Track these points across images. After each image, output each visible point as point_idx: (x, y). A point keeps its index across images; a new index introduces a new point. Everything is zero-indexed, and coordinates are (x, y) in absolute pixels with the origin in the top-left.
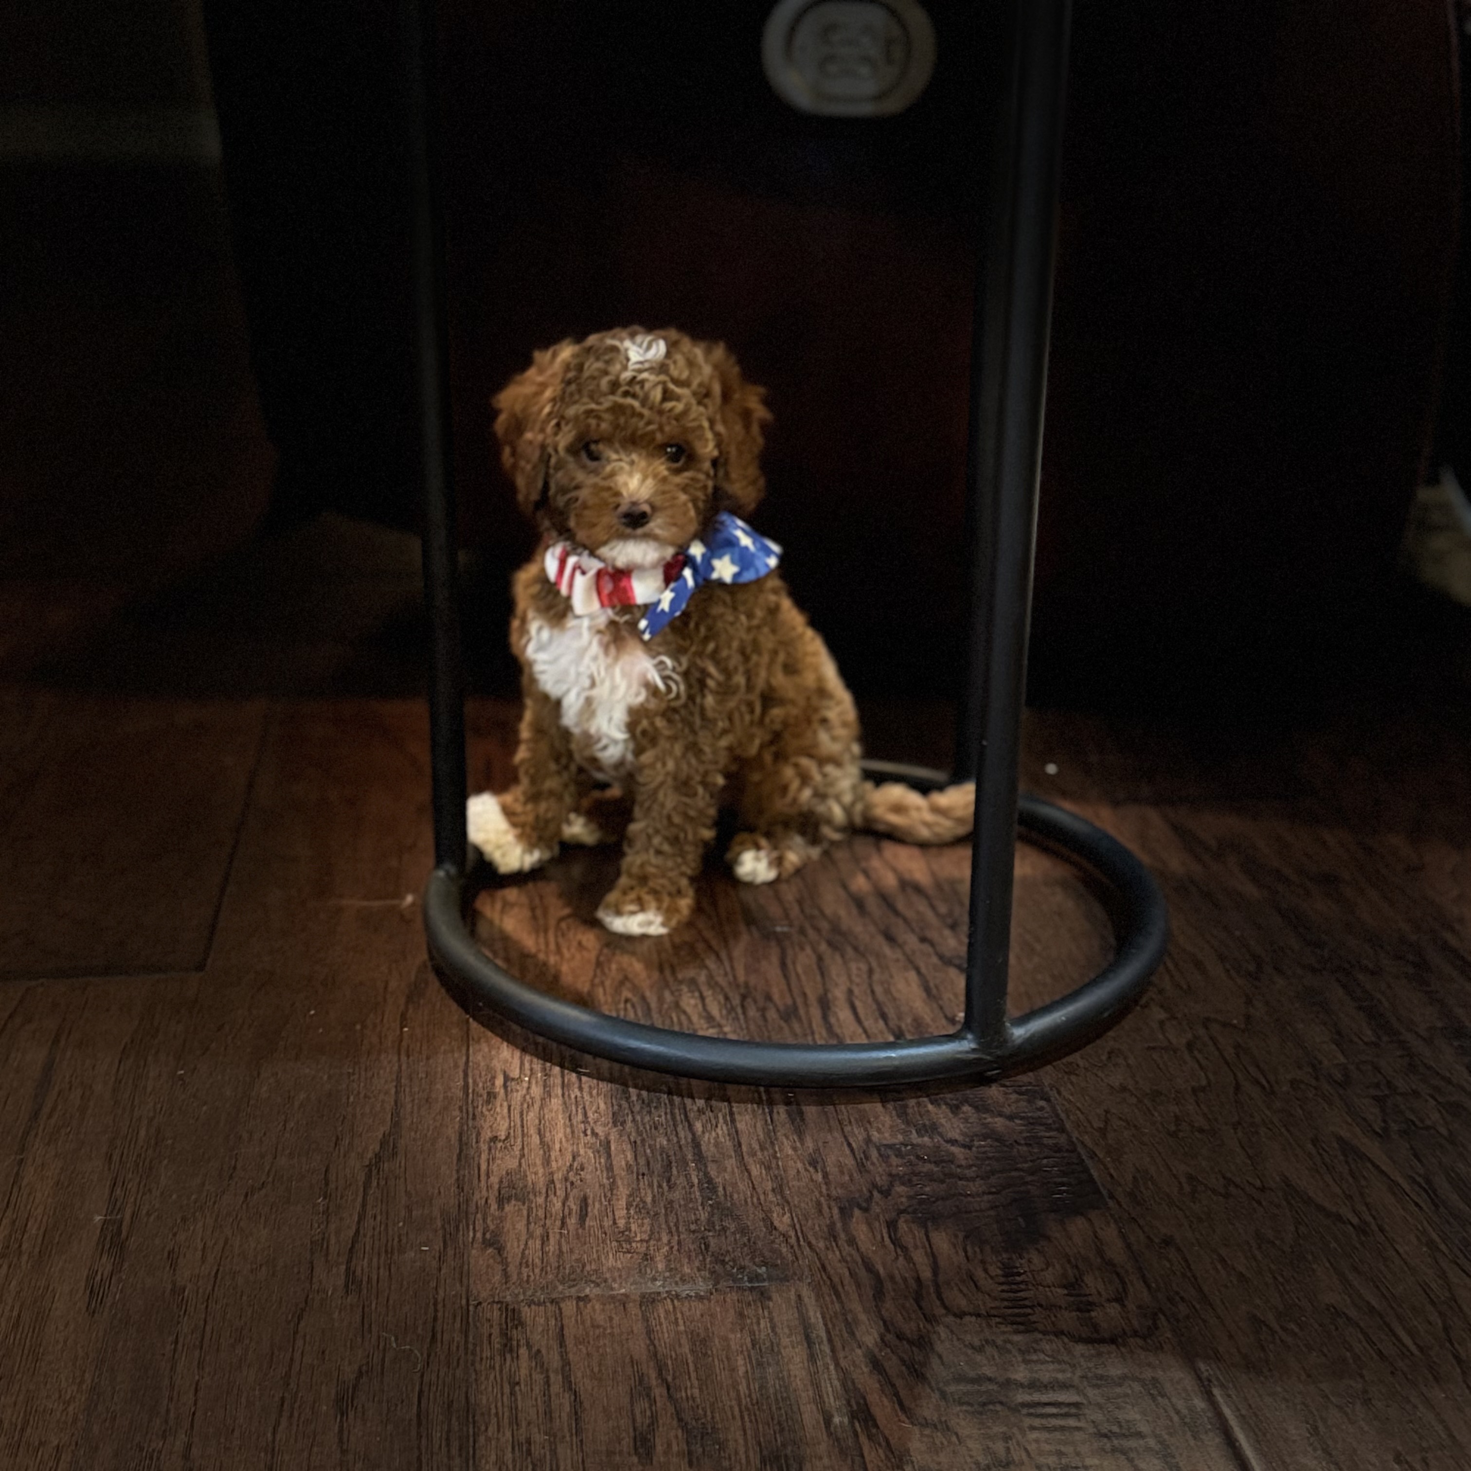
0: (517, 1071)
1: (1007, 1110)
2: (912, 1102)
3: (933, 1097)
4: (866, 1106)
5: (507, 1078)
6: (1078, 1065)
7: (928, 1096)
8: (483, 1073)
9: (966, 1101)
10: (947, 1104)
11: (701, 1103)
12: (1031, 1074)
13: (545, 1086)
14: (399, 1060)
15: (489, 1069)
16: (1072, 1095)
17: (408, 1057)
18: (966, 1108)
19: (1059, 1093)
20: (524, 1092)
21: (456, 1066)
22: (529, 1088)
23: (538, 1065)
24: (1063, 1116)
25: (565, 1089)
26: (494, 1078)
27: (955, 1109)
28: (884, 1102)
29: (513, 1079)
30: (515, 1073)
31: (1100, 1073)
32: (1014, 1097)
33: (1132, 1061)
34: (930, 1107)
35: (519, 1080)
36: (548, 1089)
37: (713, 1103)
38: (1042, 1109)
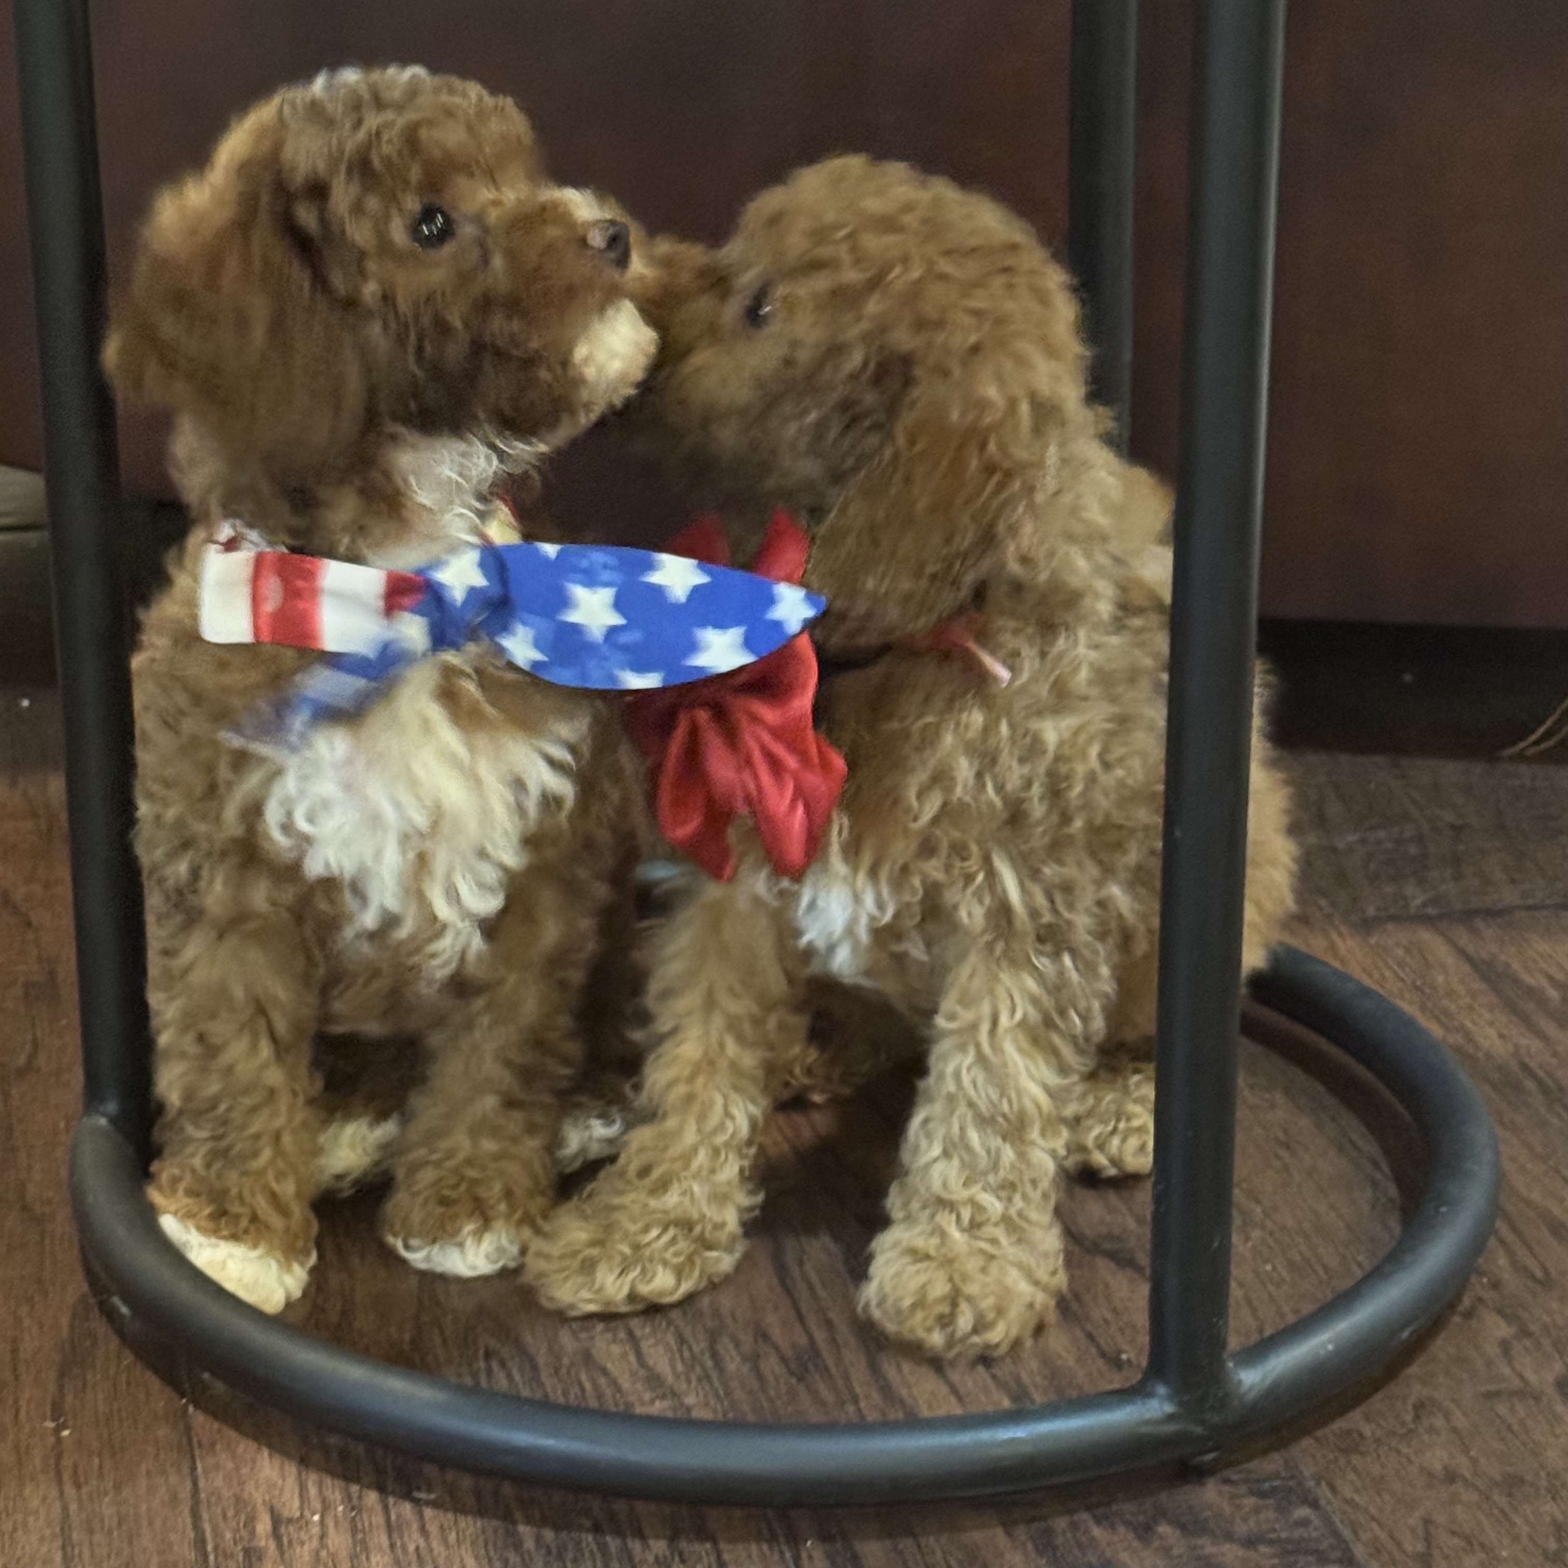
0: (296, 1503)
1: (1241, 1529)
2: (1061, 1523)
3: (1100, 1511)
4: (977, 1536)
5: (277, 1520)
6: (1361, 1435)
7: (1088, 1508)
8: (230, 1513)
9: (1162, 1514)
10: (1127, 1524)
11: (659, 1546)
12: (1276, 1456)
13: (354, 1531)
14: (62, 1493)
15: (239, 1502)
16: (1357, 1491)
17: (78, 1486)
18: (1164, 1529)
19: (1333, 1489)
20: (315, 1543)
21: (174, 1499)
22: (323, 1536)
23: (334, 1490)
24: (1346, 1533)
25: (395, 1535)
26: (251, 1521)
27: (1144, 1532)
28: (1008, 1526)
29: (290, 1521)
30: (292, 1507)
31: (1405, 1450)
32: (1249, 1502)
33: (1460, 1420)
34: (1096, 1531)
35: (301, 1521)
36: (360, 1536)
37: (683, 1545)
38: (1304, 1523)
